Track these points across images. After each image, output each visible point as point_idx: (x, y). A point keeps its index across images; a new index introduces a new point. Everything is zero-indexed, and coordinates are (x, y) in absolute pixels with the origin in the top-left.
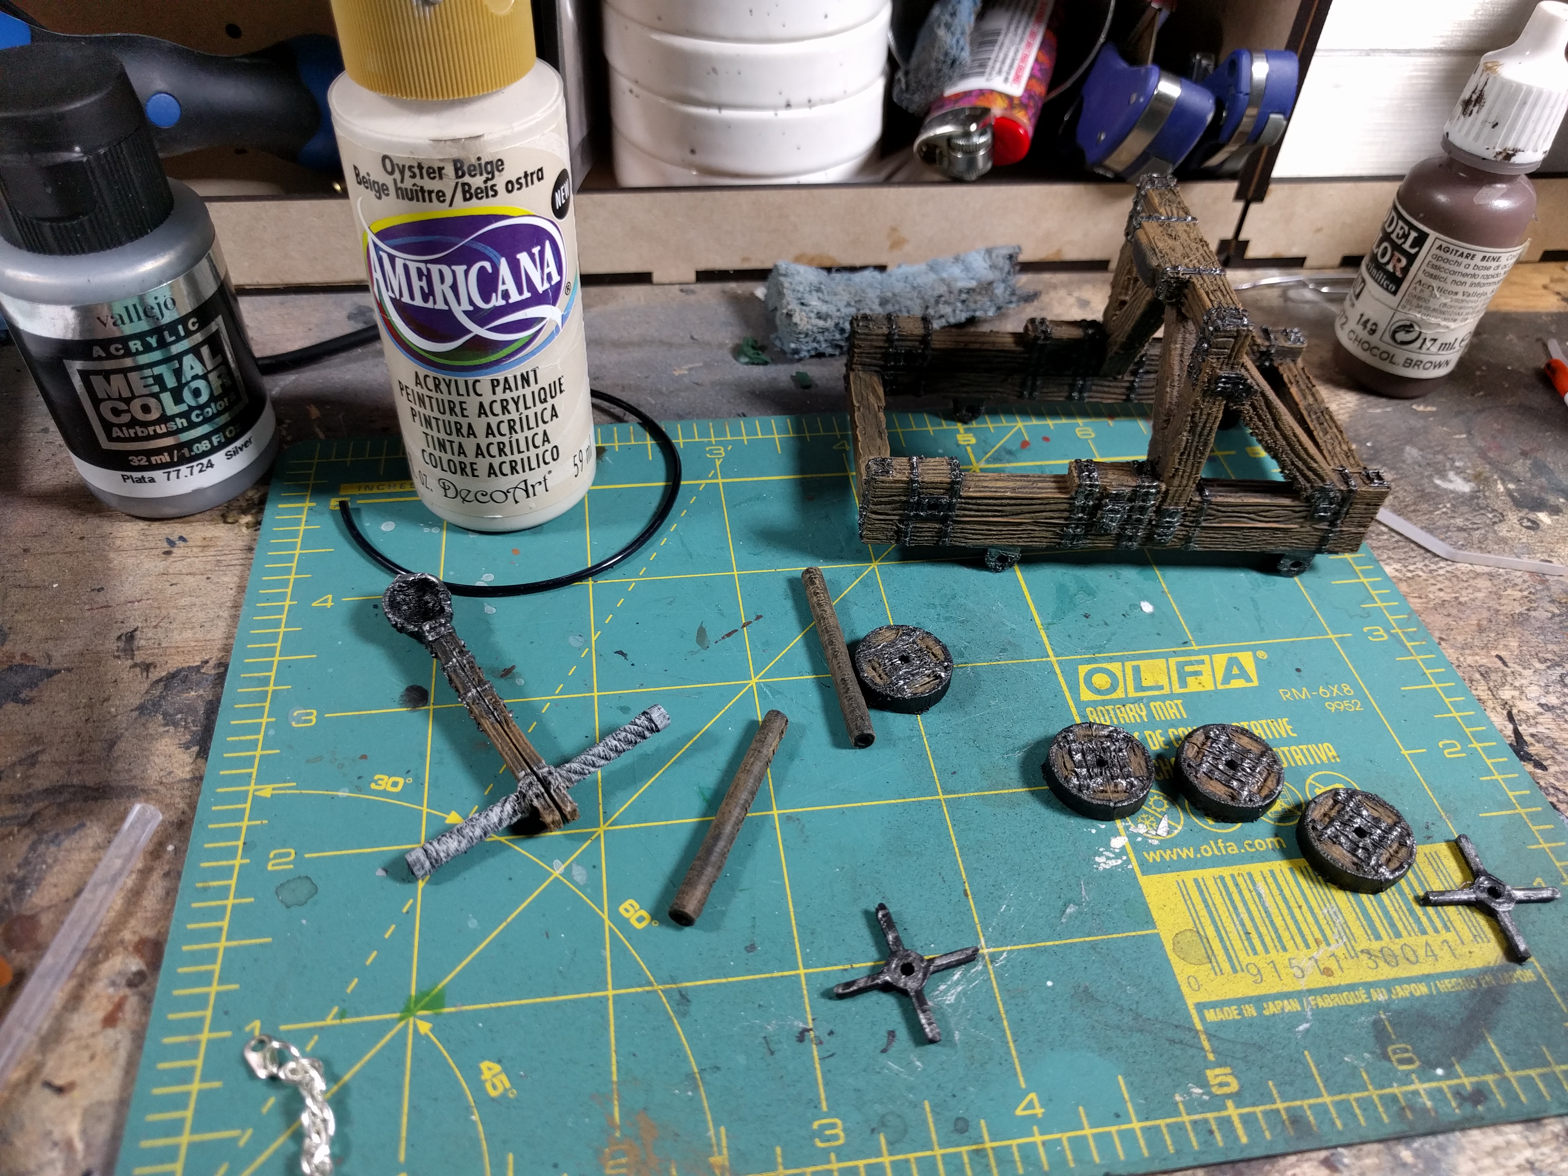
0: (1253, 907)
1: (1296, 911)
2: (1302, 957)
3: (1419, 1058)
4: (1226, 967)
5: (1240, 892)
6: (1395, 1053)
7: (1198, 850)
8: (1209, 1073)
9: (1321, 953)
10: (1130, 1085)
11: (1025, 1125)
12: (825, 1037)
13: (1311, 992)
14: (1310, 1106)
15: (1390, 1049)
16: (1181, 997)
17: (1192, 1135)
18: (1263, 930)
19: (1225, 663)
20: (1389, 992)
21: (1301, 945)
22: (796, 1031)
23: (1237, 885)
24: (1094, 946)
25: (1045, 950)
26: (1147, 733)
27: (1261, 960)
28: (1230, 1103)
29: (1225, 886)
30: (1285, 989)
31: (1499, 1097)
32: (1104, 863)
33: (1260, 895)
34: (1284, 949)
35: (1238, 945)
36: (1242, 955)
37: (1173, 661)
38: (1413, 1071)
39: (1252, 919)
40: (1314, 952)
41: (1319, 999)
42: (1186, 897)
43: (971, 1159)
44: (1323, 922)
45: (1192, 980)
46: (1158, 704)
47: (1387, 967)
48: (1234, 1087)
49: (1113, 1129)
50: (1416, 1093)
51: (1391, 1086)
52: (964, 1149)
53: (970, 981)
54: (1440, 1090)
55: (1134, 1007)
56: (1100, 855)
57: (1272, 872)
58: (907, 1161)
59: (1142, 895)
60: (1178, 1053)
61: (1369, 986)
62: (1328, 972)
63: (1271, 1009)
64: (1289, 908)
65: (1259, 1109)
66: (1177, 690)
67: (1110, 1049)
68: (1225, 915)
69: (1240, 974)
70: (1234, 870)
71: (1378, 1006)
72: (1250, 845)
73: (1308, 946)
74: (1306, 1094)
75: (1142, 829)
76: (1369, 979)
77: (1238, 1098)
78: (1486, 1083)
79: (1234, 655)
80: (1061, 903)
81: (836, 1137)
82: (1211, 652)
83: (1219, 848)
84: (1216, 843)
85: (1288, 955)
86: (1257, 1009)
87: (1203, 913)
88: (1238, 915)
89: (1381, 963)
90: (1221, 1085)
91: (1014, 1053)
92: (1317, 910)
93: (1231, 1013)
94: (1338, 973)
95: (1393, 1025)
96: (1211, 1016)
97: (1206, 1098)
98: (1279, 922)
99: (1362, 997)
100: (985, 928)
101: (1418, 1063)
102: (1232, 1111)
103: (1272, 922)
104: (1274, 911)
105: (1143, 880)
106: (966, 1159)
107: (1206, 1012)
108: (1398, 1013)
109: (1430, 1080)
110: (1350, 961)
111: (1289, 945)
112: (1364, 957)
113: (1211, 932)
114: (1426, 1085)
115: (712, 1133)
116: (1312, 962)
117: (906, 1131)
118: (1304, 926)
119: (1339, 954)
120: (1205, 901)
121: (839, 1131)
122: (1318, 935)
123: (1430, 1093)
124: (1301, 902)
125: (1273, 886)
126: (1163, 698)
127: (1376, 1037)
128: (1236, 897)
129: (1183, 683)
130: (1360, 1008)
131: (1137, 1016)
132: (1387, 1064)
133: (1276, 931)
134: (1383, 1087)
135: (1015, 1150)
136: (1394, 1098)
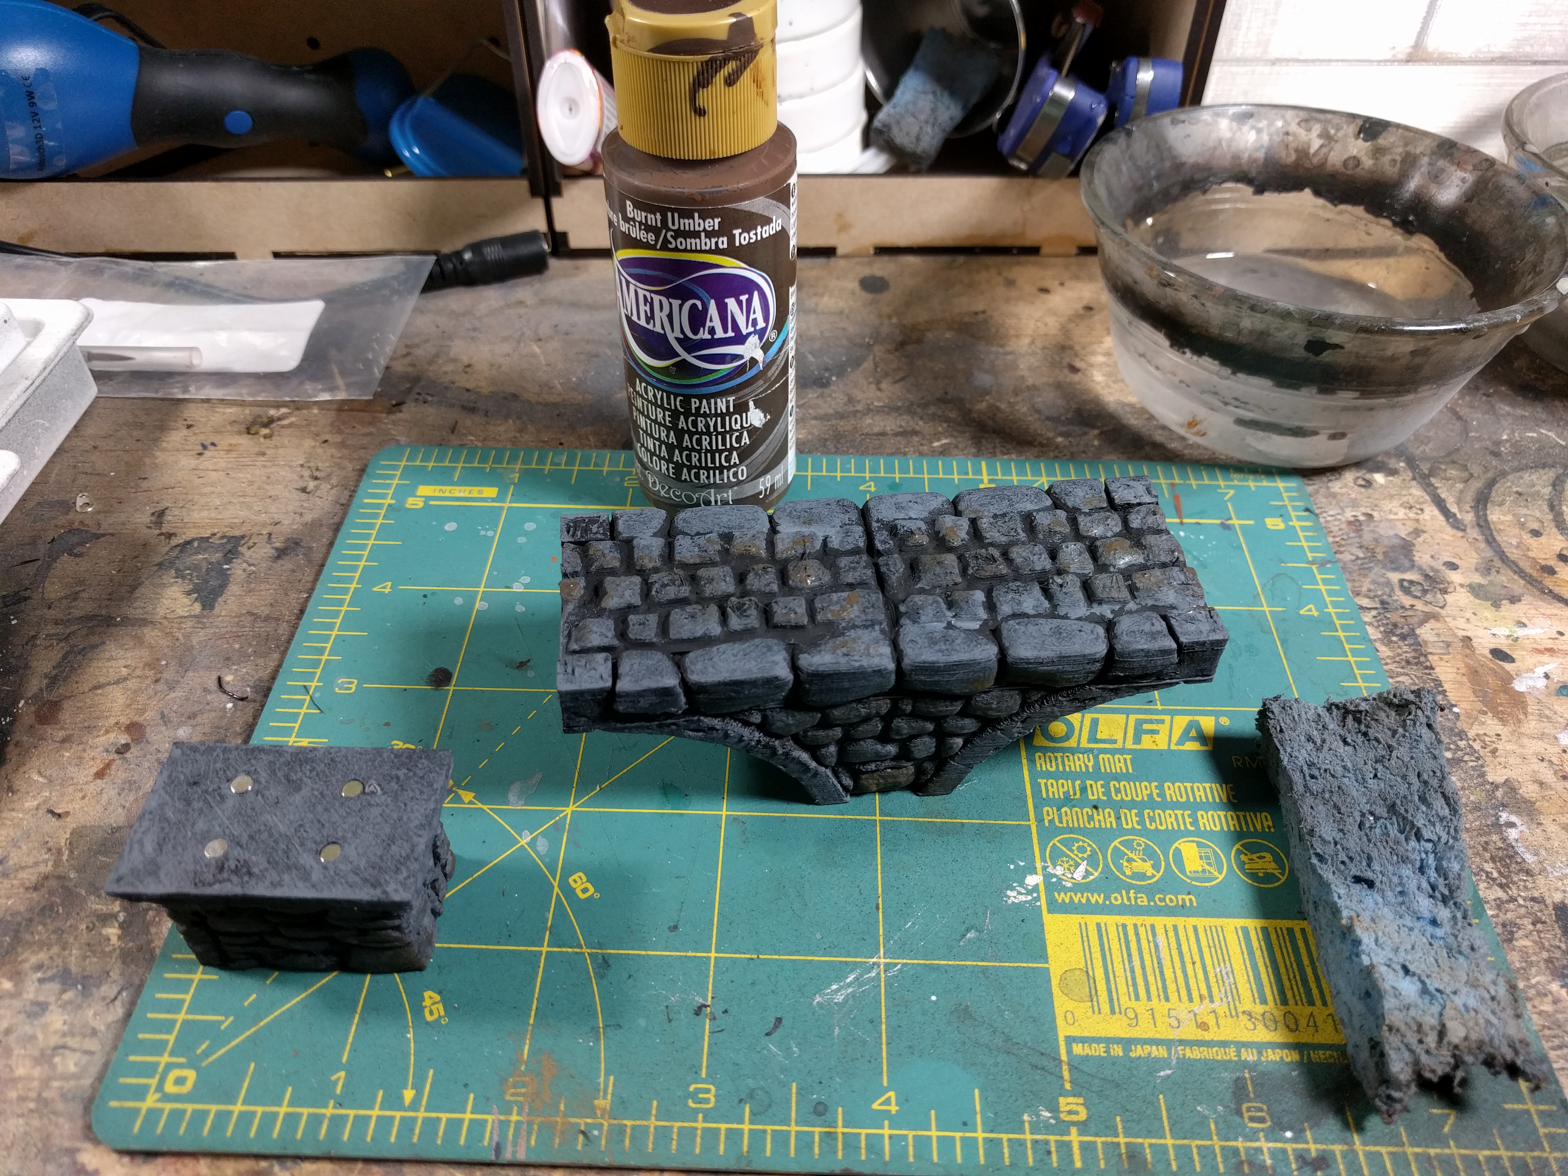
0: (1147, 957)
1: (1189, 967)
2: (1182, 1009)
3: (1272, 1119)
4: (1105, 1007)
5: (1138, 941)
6: (1249, 1110)
7: (1108, 897)
8: (1062, 1100)
9: (1202, 1009)
10: (984, 1099)
11: (877, 1119)
12: (719, 1014)
13: (1181, 1042)
14: (1151, 1145)
15: (1244, 1107)
16: (1054, 1029)
17: (1030, 1152)
18: (1151, 979)
19: (1184, 725)
20: (1260, 1053)
21: (1184, 997)
22: (696, 1005)
23: (1137, 934)
24: (984, 970)
25: (937, 968)
26: (1088, 782)
27: (1141, 1007)
28: (1074, 1130)
29: (1126, 934)
30: (1157, 1036)
31: (1341, 1167)
32: (1014, 896)
33: (1157, 947)
34: (1167, 999)
35: (1122, 989)
36: (1124, 1000)
37: (1133, 718)
38: (1262, 1130)
39: (1143, 968)
40: (1196, 1006)
41: (1188, 1050)
42: (1085, 938)
43: (821, 1140)
44: (1212, 980)
45: (1069, 1015)
46: (1106, 756)
47: (1264, 1030)
48: (1083, 1115)
49: (958, 1135)
50: (1259, 1150)
51: (1236, 1139)
52: (817, 1130)
53: (860, 986)
54: (1284, 1151)
55: (1007, 1030)
56: (1013, 889)
57: (1175, 928)
58: (764, 1131)
59: (1043, 931)
60: (1038, 1077)
61: (1241, 1045)
62: (1204, 1026)
63: (1138, 1052)
64: (1183, 962)
65: (1099, 1140)
66: (1129, 745)
67: (974, 1064)
68: (1117, 959)
69: (1117, 1016)
70: (1139, 920)
71: (1245, 1065)
72: (1160, 900)
73: (1191, 1000)
74: (1149, 1134)
75: (1059, 871)
76: (1244, 1039)
77: (1083, 1127)
78: (1333, 1153)
79: (1197, 718)
80: (963, 928)
81: (707, 1101)
82: (1173, 713)
83: (1129, 899)
84: (1128, 893)
85: (1168, 1005)
86: (1124, 1050)
87: (1097, 955)
88: (1130, 961)
89: (1260, 1026)
90: (1070, 1112)
91: (884, 1054)
92: (1209, 968)
93: (1099, 1050)
94: (1213, 1028)
95: (1255, 1086)
96: (1078, 1049)
97: (1053, 1121)
98: (1168, 974)
99: (1231, 1054)
100: (887, 939)
101: (1269, 1123)
102: (1074, 1137)
103: (1162, 973)
104: (1167, 964)
105: (1047, 918)
106: (817, 1139)
107: (1074, 1045)
108: (1263, 1074)
109: (1276, 1141)
110: (1230, 1020)
111: (1173, 996)
112: (1244, 1019)
113: (1099, 974)
114: (1271, 1145)
115: (602, 1080)
116: (1191, 1015)
117: (770, 1106)
118: (1192, 982)
119: (1220, 1012)
120: (1102, 945)
121: (711, 1096)
122: (1204, 992)
123: (1273, 1153)
124: (1197, 958)
125: (1173, 940)
126: (1113, 752)
127: (1234, 1093)
128: (1133, 946)
129: (1137, 739)
130: (1225, 1065)
131: (1008, 1039)
132: (1238, 1119)
133: (1164, 981)
134: (1228, 1140)
135: (863, 1138)
136: (1236, 1151)
